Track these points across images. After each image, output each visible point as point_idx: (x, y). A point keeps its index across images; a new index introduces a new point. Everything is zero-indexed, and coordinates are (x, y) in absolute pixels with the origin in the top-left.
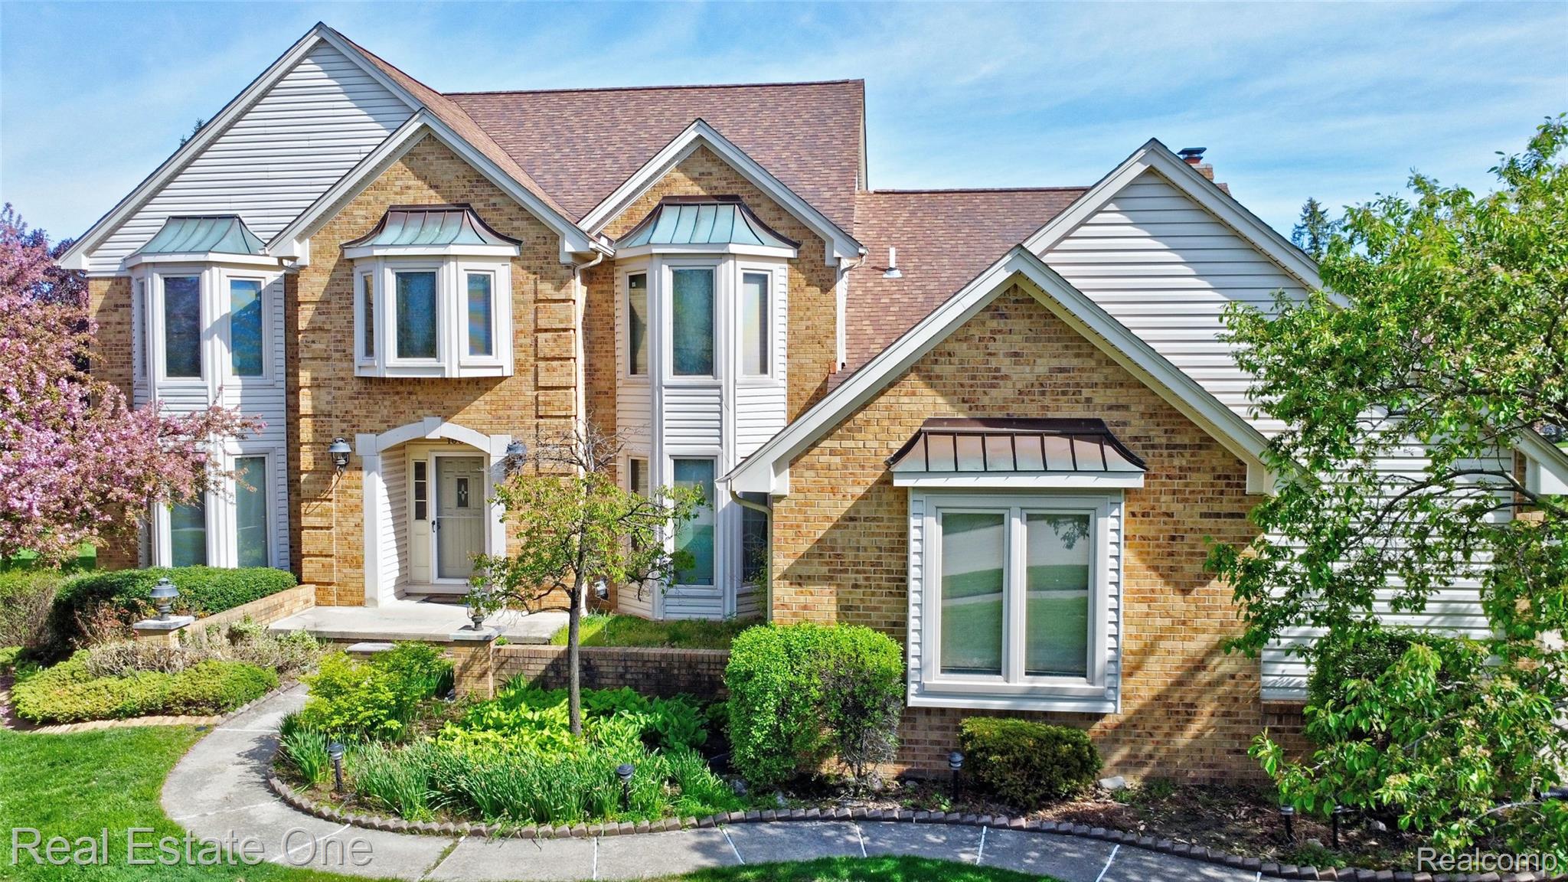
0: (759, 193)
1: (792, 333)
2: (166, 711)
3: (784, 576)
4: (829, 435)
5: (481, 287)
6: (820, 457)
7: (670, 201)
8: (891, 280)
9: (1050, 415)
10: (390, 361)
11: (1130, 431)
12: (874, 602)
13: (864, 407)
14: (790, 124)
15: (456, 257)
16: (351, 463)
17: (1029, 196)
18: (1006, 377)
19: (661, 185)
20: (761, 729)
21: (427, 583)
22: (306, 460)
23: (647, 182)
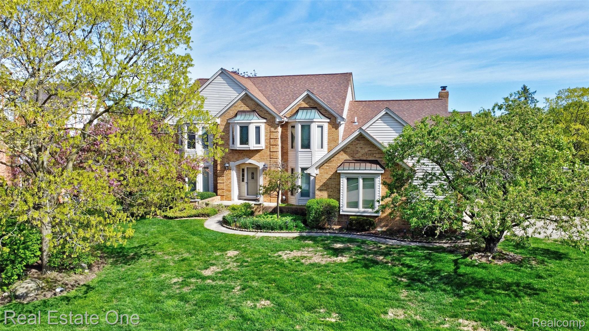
0: (321, 106)
1: (329, 139)
2: (198, 216)
3: (318, 190)
4: (326, 163)
5: (258, 128)
6: (324, 167)
7: (301, 108)
8: (355, 125)
9: (368, 159)
10: (238, 146)
11: (383, 162)
12: (335, 195)
13: (333, 157)
14: (332, 86)
15: (253, 123)
16: (229, 169)
17: (394, 102)
18: (359, 152)
19: (299, 105)
20: (312, 216)
21: (244, 196)
22: (219, 168)
23: (296, 104)
